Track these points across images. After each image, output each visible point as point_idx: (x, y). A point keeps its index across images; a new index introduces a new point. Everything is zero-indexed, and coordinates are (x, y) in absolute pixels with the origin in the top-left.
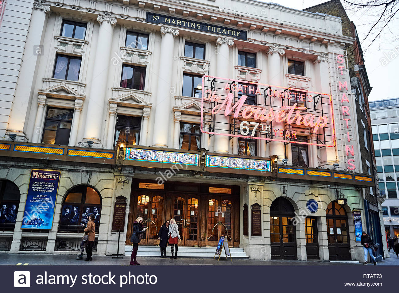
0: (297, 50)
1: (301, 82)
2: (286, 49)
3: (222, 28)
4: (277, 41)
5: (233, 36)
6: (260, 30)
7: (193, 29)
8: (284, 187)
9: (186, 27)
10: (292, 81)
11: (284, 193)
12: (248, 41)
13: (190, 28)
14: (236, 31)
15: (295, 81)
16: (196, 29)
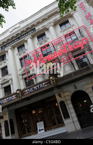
0: (60, 18)
1: (69, 30)
2: (53, 22)
3: (26, 34)
4: (48, 21)
5: (31, 33)
6: (39, 23)
7: (16, 42)
8: (75, 86)
9: (14, 43)
10: (64, 32)
11: (76, 89)
12: (37, 31)
13: (15, 42)
14: (31, 31)
15: (66, 32)
16: (17, 41)
